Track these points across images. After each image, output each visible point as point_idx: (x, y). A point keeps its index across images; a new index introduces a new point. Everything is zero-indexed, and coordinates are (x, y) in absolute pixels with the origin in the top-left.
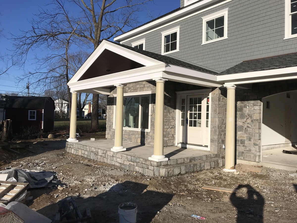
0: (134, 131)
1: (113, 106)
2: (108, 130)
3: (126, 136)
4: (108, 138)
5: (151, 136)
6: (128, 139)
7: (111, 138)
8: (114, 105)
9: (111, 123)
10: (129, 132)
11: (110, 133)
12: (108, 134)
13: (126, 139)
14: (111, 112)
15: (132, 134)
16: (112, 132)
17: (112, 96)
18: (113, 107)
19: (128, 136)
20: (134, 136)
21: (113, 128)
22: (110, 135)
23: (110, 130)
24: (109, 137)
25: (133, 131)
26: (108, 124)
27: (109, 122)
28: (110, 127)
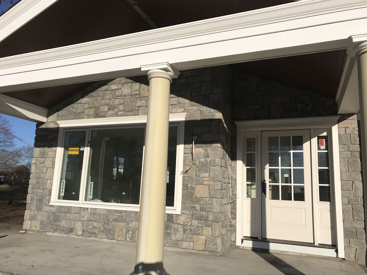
0: (126, 212)
1: (53, 149)
2: (33, 208)
3: (95, 224)
4: (29, 230)
5: (184, 226)
6: (103, 231)
7: (41, 228)
8: (56, 146)
9: (46, 191)
10: (106, 213)
11: (39, 217)
12: (32, 218)
13: (96, 231)
14: (48, 163)
15: (115, 220)
16: (45, 214)
17: (52, 126)
18: (56, 151)
19: (103, 226)
20: (122, 224)
21: (50, 204)
22: (39, 222)
23: (39, 209)
24: (36, 227)
25: (121, 212)
26: (33, 193)
27: (39, 188)
28: (40, 200)
